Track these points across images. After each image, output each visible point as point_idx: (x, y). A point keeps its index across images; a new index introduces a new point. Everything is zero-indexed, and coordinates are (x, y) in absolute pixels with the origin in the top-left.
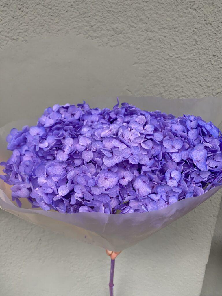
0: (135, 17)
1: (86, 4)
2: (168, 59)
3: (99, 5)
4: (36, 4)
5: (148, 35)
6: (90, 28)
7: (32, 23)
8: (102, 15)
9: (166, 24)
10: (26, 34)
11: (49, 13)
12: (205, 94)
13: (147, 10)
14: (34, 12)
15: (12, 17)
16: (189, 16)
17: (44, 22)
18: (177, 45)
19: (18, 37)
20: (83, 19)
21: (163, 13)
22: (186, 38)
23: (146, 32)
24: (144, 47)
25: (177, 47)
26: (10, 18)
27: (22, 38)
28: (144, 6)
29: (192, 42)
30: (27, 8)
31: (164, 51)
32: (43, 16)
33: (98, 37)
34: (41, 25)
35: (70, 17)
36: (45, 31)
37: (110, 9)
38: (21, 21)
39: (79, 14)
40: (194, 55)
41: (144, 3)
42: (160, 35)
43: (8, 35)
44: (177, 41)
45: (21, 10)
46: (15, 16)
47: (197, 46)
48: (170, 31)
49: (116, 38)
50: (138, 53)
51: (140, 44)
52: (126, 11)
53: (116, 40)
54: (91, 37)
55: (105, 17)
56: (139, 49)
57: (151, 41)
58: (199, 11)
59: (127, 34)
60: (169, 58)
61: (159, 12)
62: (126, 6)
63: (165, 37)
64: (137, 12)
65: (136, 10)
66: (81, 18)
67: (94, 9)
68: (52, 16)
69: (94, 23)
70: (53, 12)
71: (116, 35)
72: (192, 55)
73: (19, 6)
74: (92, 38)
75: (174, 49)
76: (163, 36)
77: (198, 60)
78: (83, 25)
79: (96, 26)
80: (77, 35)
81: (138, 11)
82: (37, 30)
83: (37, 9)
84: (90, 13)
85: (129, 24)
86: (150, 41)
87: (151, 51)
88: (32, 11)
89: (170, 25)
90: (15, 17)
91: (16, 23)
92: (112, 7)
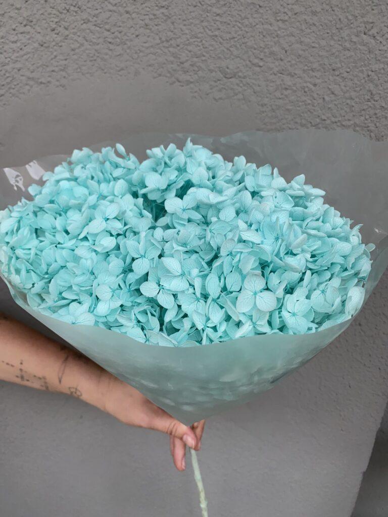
0: (261, 47)
1: (173, 23)
2: (317, 125)
3: (195, 25)
4: (82, 22)
5: (282, 80)
6: (178, 65)
7: (73, 55)
8: (200, 44)
9: (319, 61)
10: (64, 74)
11: (107, 37)
13: (285, 36)
14: (79, 36)
15: (39, 43)
16: (362, 48)
17: (97, 54)
18: (336, 101)
19: (49, 79)
20: (166, 50)
21: (313, 42)
22: (353, 88)
23: (280, 75)
24: (275, 102)
25: (335, 105)
26: (36, 45)
27: (58, 81)
28: (280, 28)
29: (364, 95)
30: (66, 29)
31: (311, 111)
32: (95, 44)
33: (191, 82)
34: (91, 59)
35: (143, 46)
36: (97, 71)
37: (217, 33)
38: (55, 51)
39: (159, 41)
40: (366, 120)
41: (280, 23)
42: (306, 82)
43: (31, 76)
44: (336, 92)
45: (56, 31)
46: (45, 43)
47: (373, 102)
48: (325, 75)
49: (224, 85)
50: (263, 112)
51: (267, 97)
52: (244, 38)
53: (225, 89)
54: (179, 82)
55: (206, 48)
56: (265, 105)
57: (289, 92)
58: (381, 40)
59: (245, 77)
60: (319, 123)
61: (307, 40)
62: (246, 29)
63: (315, 85)
64: (265, 40)
65: (264, 36)
66: (163, 48)
67: (187, 32)
68: (110, 43)
69: (187, 58)
70: (113, 36)
71: (224, 79)
72: (362, 118)
73: (53, 25)
74: (181, 84)
75: (329, 108)
76: (310, 83)
77: (372, 127)
78: (166, 60)
79: (189, 63)
80: (154, 78)
81: (266, 38)
82: (84, 68)
83: (84, 30)
84: (179, 40)
85: (250, 61)
86: (286, 93)
87: (288, 110)
88: (75, 34)
89: (324, 64)
90: (45, 45)
91: (46, 54)
92: (219, 29)
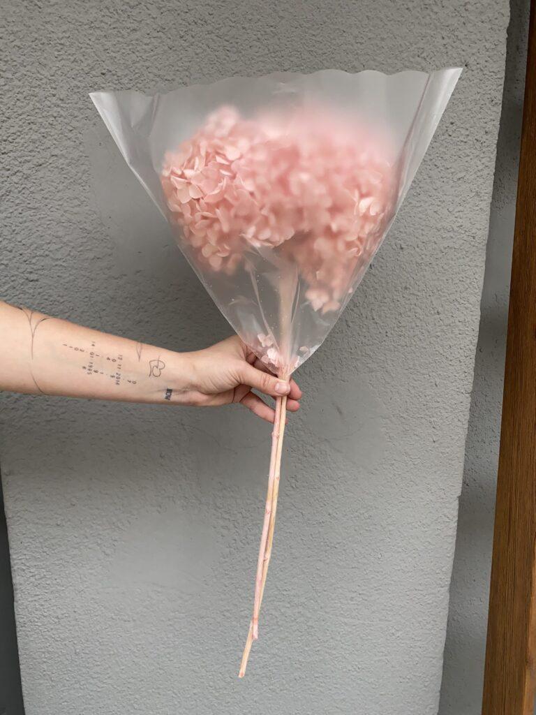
4: (207, 33)
7: (197, 58)
8: (300, 57)
10: (187, 73)
11: (226, 46)
12: (442, 180)
14: (203, 44)
15: (169, 47)
17: (216, 59)
19: (174, 77)
27: (181, 79)
34: (211, 62)
35: (255, 55)
36: (215, 72)
37: (312, 49)
39: (268, 52)
41: (359, 45)
43: (158, 74)
45: (184, 38)
65: (347, 53)
67: (290, 46)
68: (228, 51)
73: (182, 34)
82: (204, 69)
83: (207, 39)
84: (283, 52)
88: (199, 41)
90: (174, 48)
91: (173, 56)
